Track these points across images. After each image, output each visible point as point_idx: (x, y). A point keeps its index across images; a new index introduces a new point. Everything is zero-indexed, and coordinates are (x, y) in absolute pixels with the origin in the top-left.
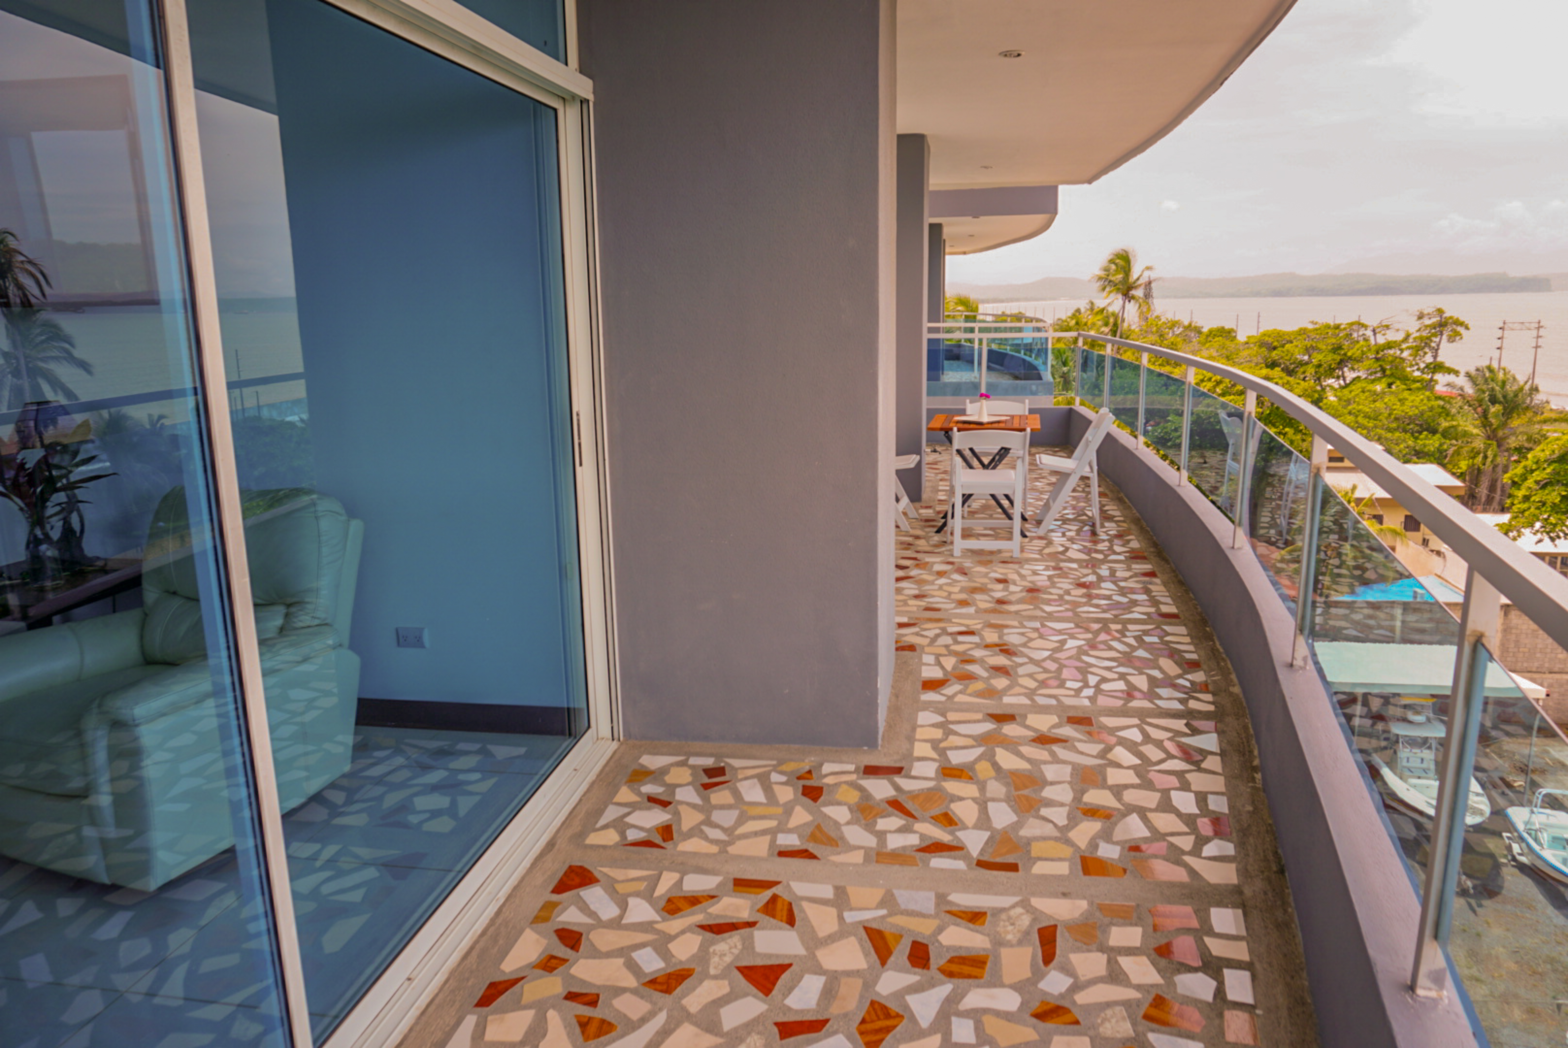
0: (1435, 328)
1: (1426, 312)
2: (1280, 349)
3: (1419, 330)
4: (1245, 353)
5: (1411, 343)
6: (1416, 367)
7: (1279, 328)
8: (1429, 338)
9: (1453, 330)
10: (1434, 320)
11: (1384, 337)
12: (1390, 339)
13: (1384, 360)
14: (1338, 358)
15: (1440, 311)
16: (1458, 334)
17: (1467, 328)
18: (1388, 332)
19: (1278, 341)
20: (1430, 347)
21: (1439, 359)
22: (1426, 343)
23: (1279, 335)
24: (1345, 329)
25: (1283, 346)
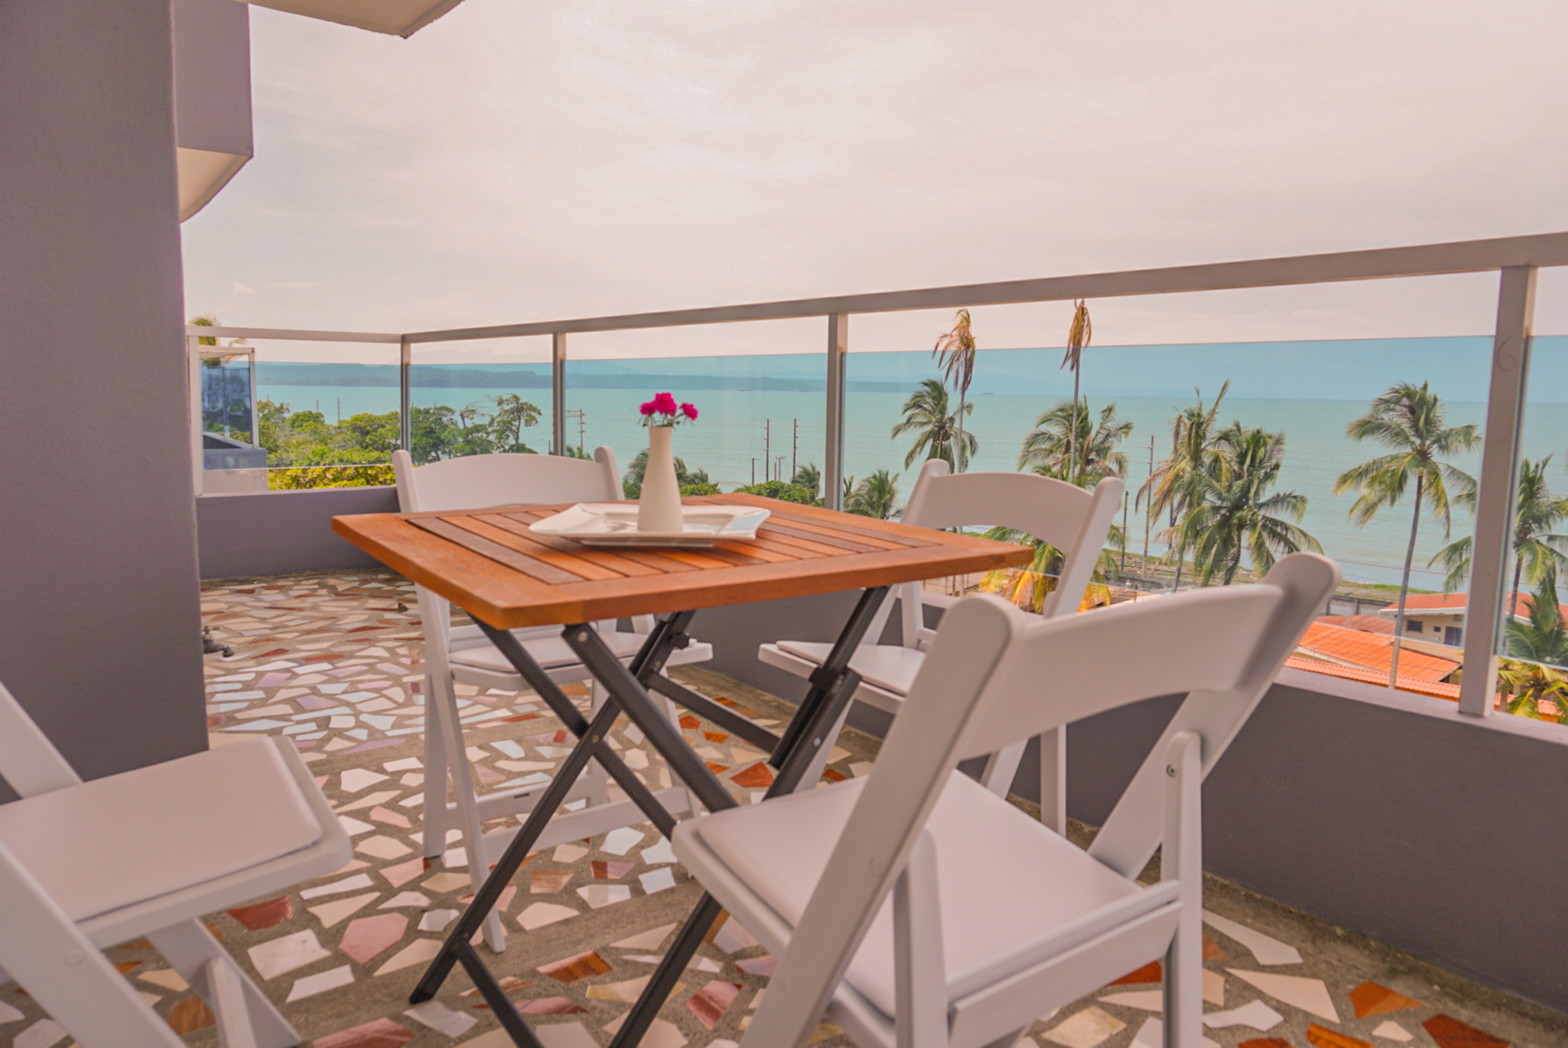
0: (513, 413)
1: (504, 398)
2: (373, 433)
3: (500, 415)
4: (339, 437)
5: (495, 427)
6: (502, 449)
7: (369, 413)
8: (510, 422)
9: (530, 416)
10: (511, 406)
11: (471, 421)
12: (477, 423)
13: (474, 443)
14: (431, 441)
15: (516, 398)
16: (533, 418)
17: (540, 414)
18: (474, 416)
19: (370, 425)
20: (511, 430)
21: (520, 441)
22: (508, 427)
23: (371, 420)
24: (434, 414)
25: (375, 430)
